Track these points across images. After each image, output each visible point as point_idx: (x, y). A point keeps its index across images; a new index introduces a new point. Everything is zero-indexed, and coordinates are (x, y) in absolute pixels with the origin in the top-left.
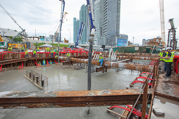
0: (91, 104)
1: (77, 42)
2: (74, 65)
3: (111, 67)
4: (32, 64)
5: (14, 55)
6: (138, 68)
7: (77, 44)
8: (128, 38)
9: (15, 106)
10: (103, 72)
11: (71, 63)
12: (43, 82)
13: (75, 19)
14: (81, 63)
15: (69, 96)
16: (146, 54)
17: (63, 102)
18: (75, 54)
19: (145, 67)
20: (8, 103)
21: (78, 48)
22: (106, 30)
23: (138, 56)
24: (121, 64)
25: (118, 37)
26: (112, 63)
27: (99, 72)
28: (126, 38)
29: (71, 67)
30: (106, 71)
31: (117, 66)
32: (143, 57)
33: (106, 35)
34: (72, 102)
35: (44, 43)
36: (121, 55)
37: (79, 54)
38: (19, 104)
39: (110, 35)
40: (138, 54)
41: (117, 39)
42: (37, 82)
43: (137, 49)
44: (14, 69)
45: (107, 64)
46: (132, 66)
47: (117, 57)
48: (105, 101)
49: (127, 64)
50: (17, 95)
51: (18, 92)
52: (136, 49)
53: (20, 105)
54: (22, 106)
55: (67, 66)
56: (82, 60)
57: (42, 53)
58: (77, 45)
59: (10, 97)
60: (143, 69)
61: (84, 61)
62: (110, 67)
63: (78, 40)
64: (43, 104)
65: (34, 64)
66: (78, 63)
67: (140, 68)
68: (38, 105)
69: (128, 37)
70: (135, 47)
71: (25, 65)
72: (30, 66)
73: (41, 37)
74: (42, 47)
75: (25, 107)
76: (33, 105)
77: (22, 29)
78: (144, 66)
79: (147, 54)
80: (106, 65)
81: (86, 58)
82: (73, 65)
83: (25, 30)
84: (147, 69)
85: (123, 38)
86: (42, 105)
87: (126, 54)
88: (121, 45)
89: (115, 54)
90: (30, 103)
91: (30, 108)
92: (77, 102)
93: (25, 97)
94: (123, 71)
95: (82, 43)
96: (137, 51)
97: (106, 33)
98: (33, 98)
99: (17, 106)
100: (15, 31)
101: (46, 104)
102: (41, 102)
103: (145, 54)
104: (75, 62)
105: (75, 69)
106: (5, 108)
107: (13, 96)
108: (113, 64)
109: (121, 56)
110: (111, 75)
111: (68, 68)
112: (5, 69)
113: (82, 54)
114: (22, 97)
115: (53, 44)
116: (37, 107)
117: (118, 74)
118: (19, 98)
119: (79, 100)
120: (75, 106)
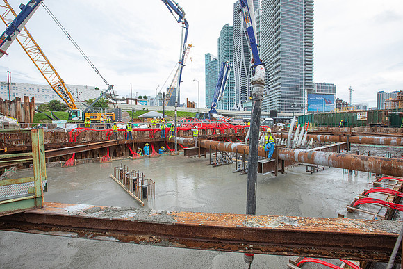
0: (251, 246)
1: (214, 105)
2: (208, 155)
3: (294, 161)
4: (124, 153)
5: (93, 135)
6: (370, 166)
7: (213, 110)
8: (335, 92)
9: (96, 235)
10: (275, 173)
11: (202, 150)
12: (145, 190)
13: (208, 56)
14: (222, 150)
15: (202, 223)
16: (389, 128)
17: (189, 237)
18: (209, 131)
19: (390, 164)
20: (86, 228)
21: (215, 119)
22: (278, 76)
23: (365, 135)
24: (321, 155)
25: (308, 90)
26: (297, 151)
27: (265, 172)
28: (330, 91)
29: (201, 161)
30: (282, 171)
31: (310, 160)
32: (381, 138)
33: (278, 87)
34: (208, 238)
35: (147, 111)
36: (318, 133)
37: (217, 131)
38: (104, 232)
39: (288, 86)
40: (367, 129)
41: (306, 95)
42: (134, 190)
43: (361, 117)
44: (93, 162)
45: (285, 153)
46: (351, 159)
47: (308, 139)
48: (286, 243)
49: (338, 156)
50: (101, 213)
51: (102, 207)
52: (359, 118)
53: (105, 235)
54: (110, 236)
55: (193, 158)
56: (226, 144)
57: (144, 130)
58: (215, 112)
59: (89, 215)
60: (383, 167)
61: (230, 146)
62: (291, 161)
63: (215, 101)
64: (149, 236)
65: (128, 152)
66: (217, 150)
67: (375, 166)
68: (139, 237)
69: (334, 88)
70: (356, 112)
71: (112, 155)
72: (120, 156)
73: (140, 97)
74: (143, 118)
75: (114, 239)
76: (130, 236)
77: (108, 85)
78: (388, 160)
79: (392, 130)
80: (282, 156)
81: (234, 141)
82: (205, 156)
83: (112, 86)
84: (398, 169)
85: (322, 91)
86: (147, 238)
87: (332, 129)
88: (319, 108)
89: (303, 130)
90: (124, 231)
91: (123, 241)
92: (219, 239)
93: (115, 218)
94: (325, 172)
95: (225, 109)
96: (363, 123)
97: (278, 83)
98: (130, 221)
99: (100, 235)
100: (97, 89)
101: (154, 237)
102: (145, 233)
103: (388, 131)
104: (211, 149)
105: (210, 164)
106: (81, 236)
107: (94, 215)
108: (300, 154)
109: (319, 136)
110: (294, 180)
111: (194, 162)
112: (79, 160)
113: (225, 131)
114: (111, 218)
115: (164, 112)
116: (137, 242)
117: (312, 179)
118: (104, 220)
119: (224, 234)
120: (216, 248)
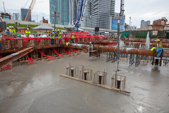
22: (97, 7)
25: (112, 17)
28: (123, 18)
33: (97, 13)
41: (111, 19)
43: (155, 33)
58: (78, 27)
61: (125, 50)
69: (125, 16)
96: (155, 37)
97: (96, 11)
